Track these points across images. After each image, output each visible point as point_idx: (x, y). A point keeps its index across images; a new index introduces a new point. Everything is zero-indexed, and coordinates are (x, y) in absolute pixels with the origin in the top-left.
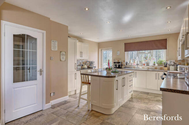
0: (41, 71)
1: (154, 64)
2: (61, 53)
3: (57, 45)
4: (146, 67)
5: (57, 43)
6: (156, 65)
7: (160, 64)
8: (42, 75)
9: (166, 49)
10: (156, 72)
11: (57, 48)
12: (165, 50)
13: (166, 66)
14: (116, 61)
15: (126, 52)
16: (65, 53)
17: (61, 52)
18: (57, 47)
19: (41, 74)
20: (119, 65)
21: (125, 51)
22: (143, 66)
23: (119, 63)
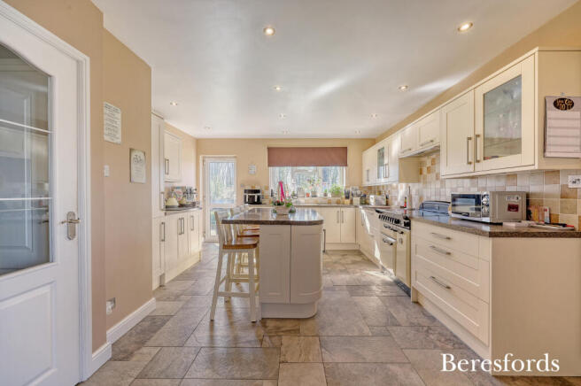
0: (72, 221)
1: (326, 195)
2: (133, 156)
3: (119, 122)
4: (311, 201)
5: (119, 116)
6: (329, 195)
7: (336, 193)
8: (76, 239)
9: (346, 165)
10: (338, 209)
11: (119, 135)
12: (344, 168)
13: (347, 198)
14: (249, 188)
15: (271, 168)
16: (142, 154)
17: (131, 150)
18: (120, 132)
19: (71, 235)
20: (259, 197)
21: (269, 166)
22: (306, 198)
23: (258, 191)
